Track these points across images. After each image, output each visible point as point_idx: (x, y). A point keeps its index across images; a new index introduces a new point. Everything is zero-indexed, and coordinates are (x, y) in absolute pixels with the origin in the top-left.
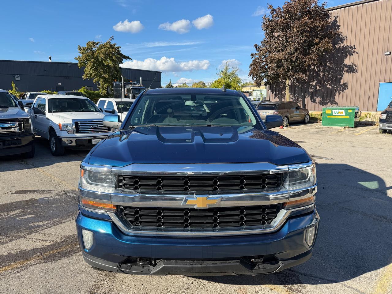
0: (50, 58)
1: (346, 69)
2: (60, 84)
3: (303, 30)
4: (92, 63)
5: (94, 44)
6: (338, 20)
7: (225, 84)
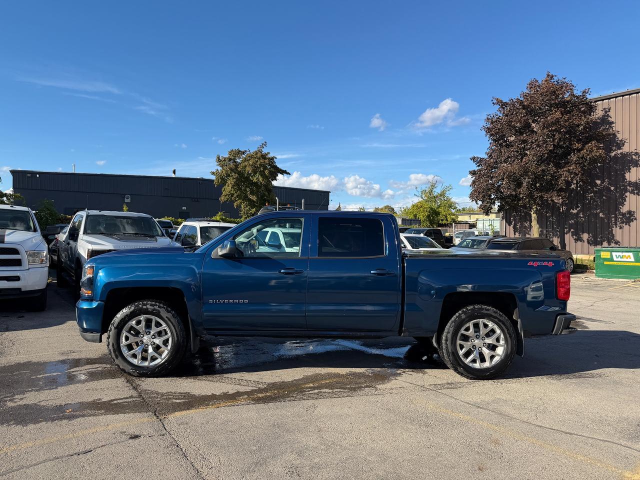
0: (174, 172)
1: (630, 189)
2: (184, 208)
4: (235, 180)
5: (239, 153)
6: (611, 114)
7: (429, 209)
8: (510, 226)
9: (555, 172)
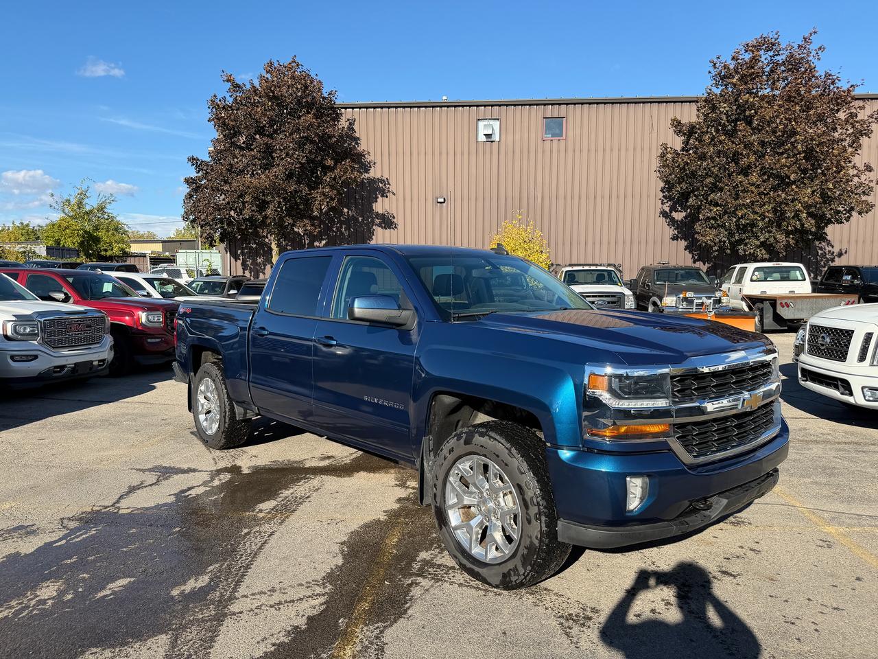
1: (377, 221)
3: (306, 138)
6: (356, 127)
7: (81, 232)
8: (236, 261)
9: (309, 194)
